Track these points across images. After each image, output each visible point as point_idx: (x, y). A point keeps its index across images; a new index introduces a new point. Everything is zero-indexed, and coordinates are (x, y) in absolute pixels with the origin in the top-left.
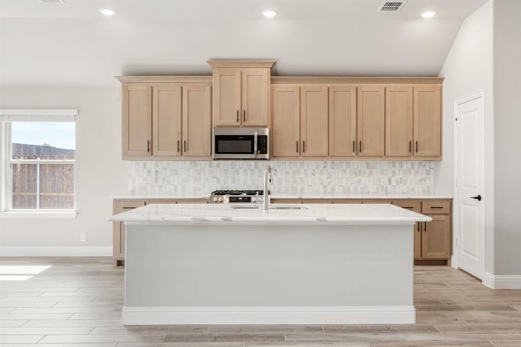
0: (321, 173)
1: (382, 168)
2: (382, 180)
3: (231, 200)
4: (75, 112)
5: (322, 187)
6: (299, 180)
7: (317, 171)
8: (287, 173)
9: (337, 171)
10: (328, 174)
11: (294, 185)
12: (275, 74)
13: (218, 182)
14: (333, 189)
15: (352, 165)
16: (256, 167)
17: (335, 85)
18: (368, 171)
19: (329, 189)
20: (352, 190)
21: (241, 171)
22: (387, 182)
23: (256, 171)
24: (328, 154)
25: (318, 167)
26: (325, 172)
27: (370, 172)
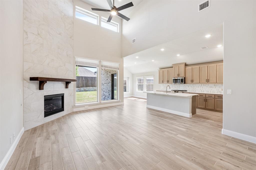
0: (200, 87)
1: (219, 86)
2: (219, 90)
3: (175, 92)
4: (153, 76)
5: (200, 90)
6: (194, 89)
7: (199, 87)
8: (191, 87)
9: (205, 87)
10: (202, 87)
11: (193, 90)
12: (186, 65)
13: (176, 88)
14: (204, 91)
15: (209, 86)
16: (184, 85)
17: (201, 66)
18: (214, 87)
19: (202, 91)
20: (209, 91)
21: (181, 87)
22: (221, 90)
23: (184, 86)
24: (199, 83)
25: (199, 86)
26: (201, 87)
27: (215, 87)
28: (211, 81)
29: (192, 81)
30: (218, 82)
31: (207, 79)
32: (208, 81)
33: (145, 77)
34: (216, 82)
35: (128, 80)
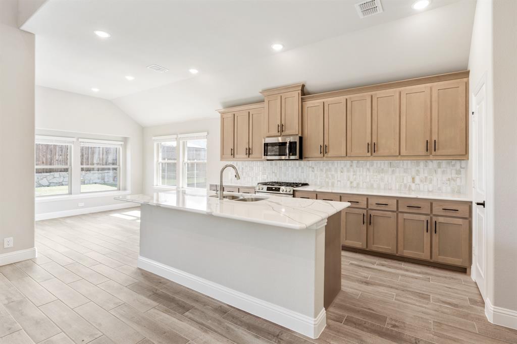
0: (348, 171)
1: (405, 167)
2: (405, 178)
3: (269, 189)
4: (206, 134)
5: (349, 183)
6: (330, 176)
7: (345, 169)
8: (322, 170)
9: (361, 169)
10: (354, 172)
11: (327, 180)
13: (276, 176)
14: (358, 184)
15: (375, 165)
16: (300, 165)
17: (351, 96)
18: (390, 170)
19: (355, 184)
20: (375, 186)
21: (290, 169)
22: (410, 180)
23: (300, 168)
24: (346, 155)
25: (345, 166)
26: (352, 170)
27: (393, 171)
28: (381, 151)
29: (324, 150)
30: (403, 152)
31: (369, 140)
32: (373, 148)
33: (179, 136)
34: (400, 154)
35: (125, 147)
